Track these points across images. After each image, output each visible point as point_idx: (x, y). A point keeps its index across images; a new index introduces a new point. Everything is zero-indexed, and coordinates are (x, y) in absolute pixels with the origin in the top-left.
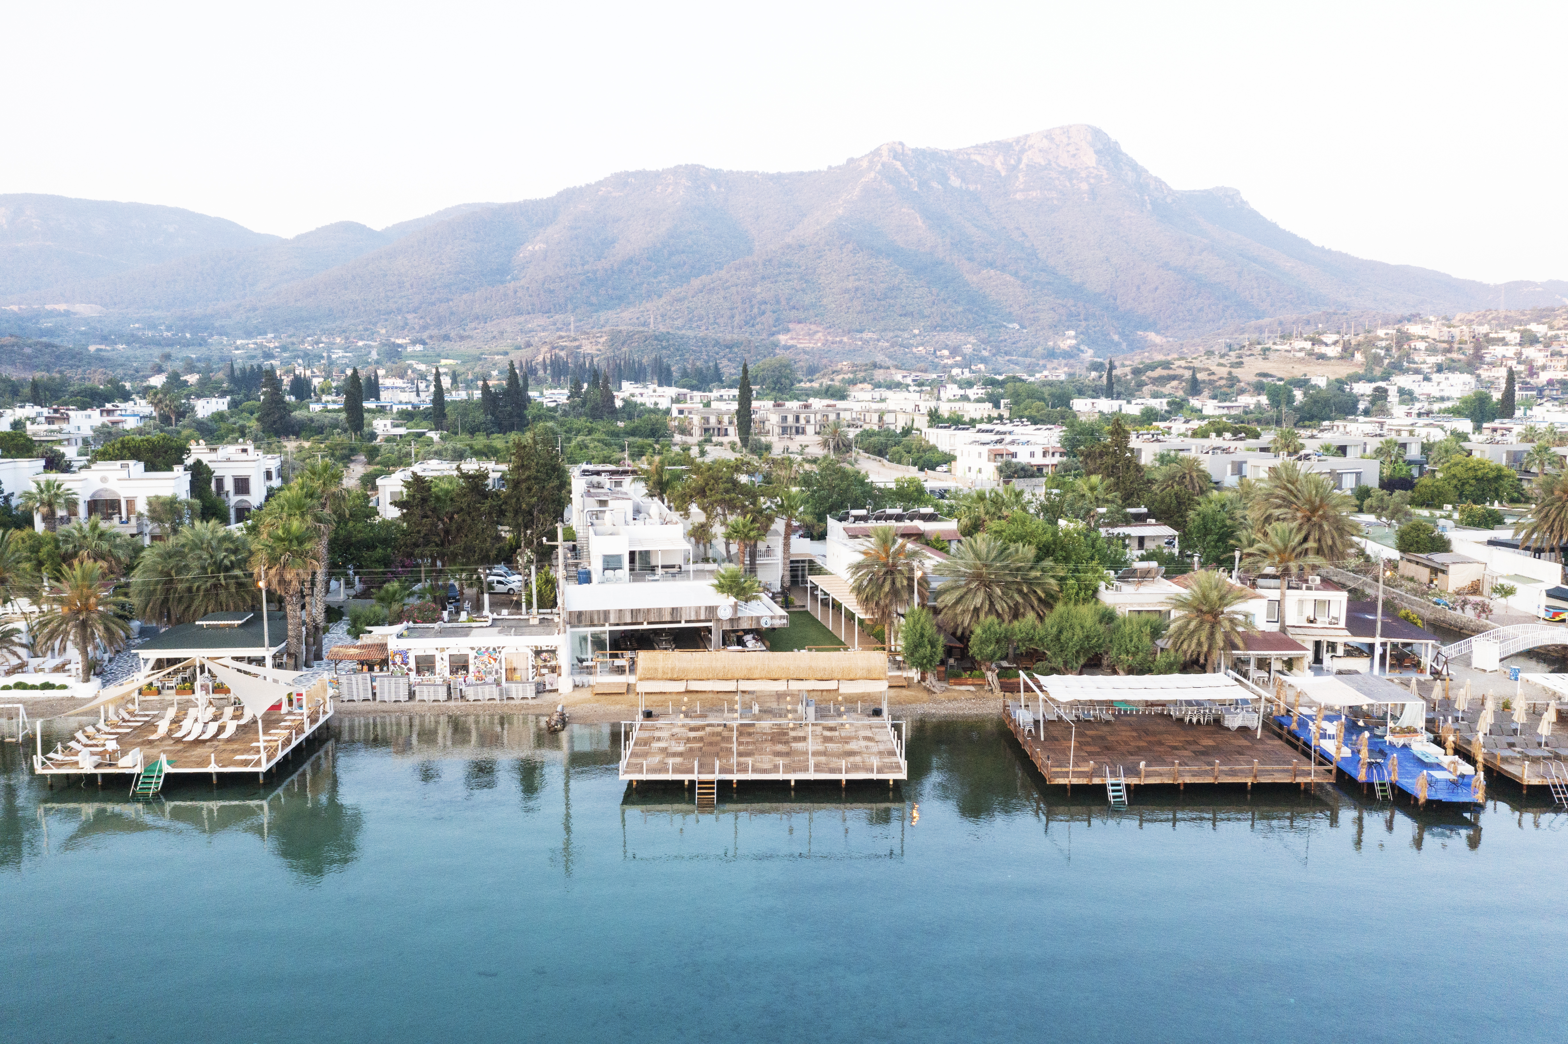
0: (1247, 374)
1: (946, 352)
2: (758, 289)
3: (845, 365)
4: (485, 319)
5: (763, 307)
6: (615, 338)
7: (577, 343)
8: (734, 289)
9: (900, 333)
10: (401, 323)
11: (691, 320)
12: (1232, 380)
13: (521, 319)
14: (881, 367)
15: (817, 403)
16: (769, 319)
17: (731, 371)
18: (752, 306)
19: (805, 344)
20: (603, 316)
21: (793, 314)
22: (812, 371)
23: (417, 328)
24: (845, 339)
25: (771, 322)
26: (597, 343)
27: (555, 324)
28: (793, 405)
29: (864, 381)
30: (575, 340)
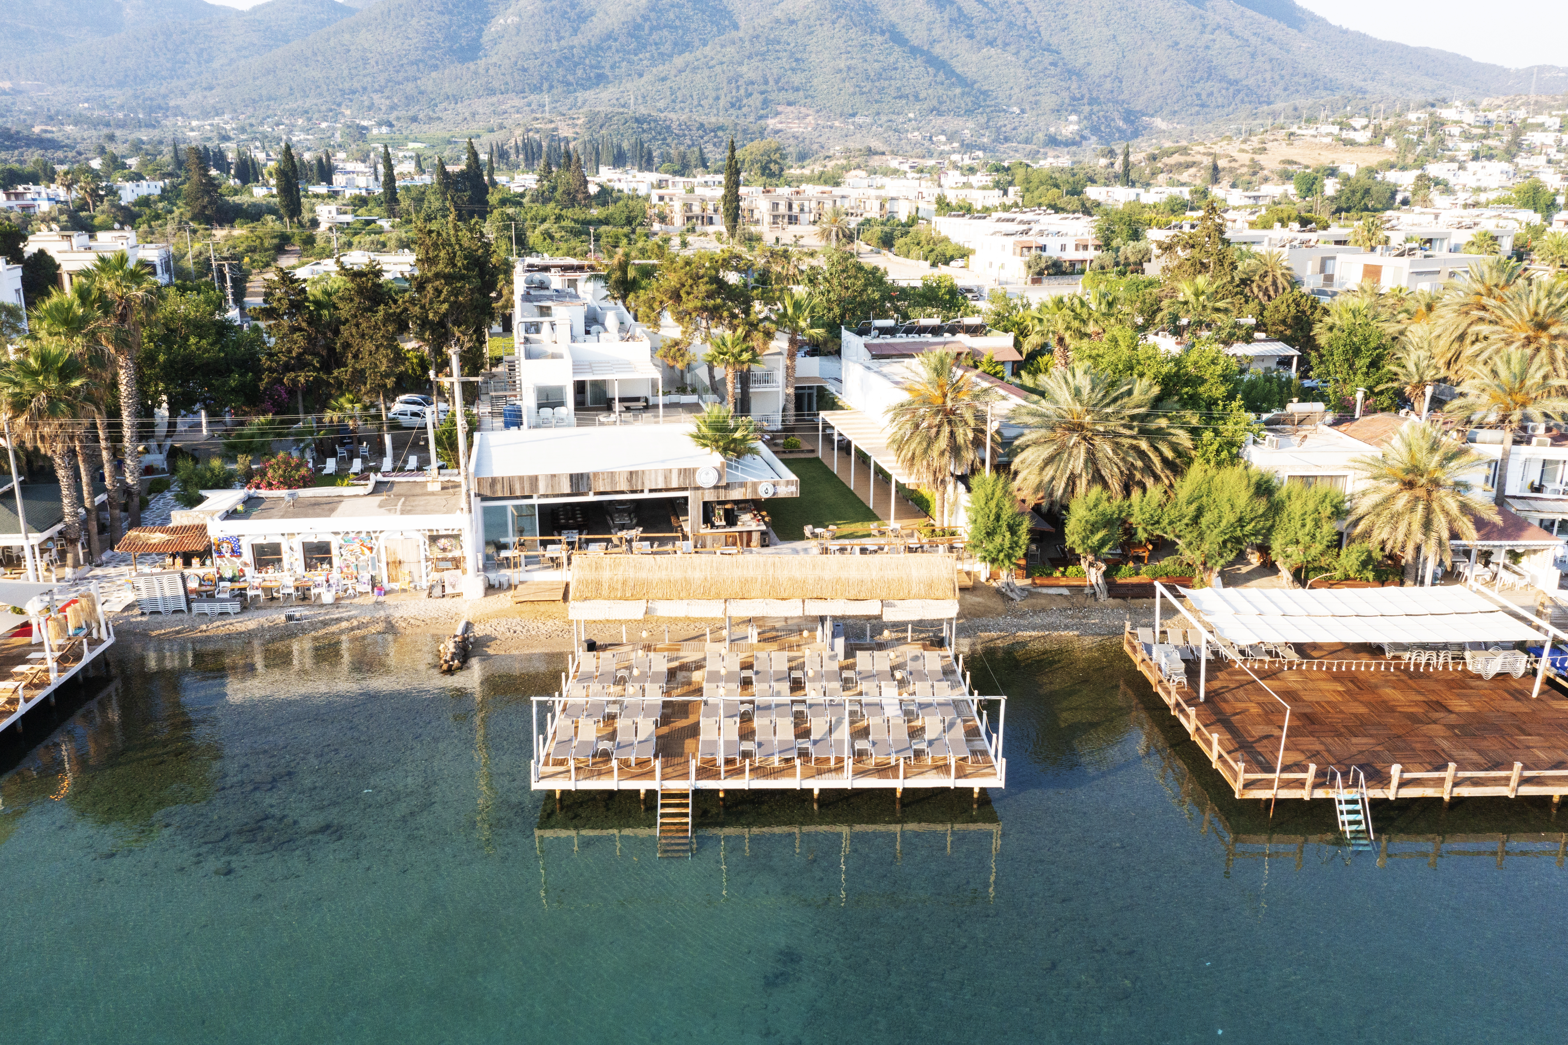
0: (1271, 162)
1: (943, 138)
2: (744, 69)
3: (837, 148)
4: (456, 99)
5: (750, 88)
6: (592, 118)
7: (553, 126)
8: (718, 69)
9: (894, 117)
10: (366, 103)
11: (674, 101)
12: (1256, 168)
13: (494, 99)
14: (876, 153)
15: (811, 190)
16: (756, 100)
17: (717, 155)
18: (738, 88)
19: (796, 128)
20: (581, 95)
21: (782, 96)
22: (802, 157)
23: (384, 108)
24: (837, 124)
25: (759, 105)
26: (575, 126)
27: (529, 105)
28: (784, 191)
29: (859, 167)
30: (551, 122)
